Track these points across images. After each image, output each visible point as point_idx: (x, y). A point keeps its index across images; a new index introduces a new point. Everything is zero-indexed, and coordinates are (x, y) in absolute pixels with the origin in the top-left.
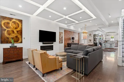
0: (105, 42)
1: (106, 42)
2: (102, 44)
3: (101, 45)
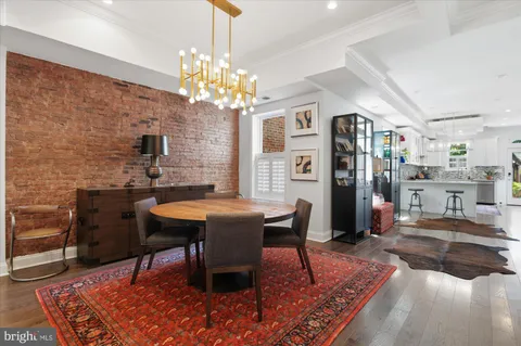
0: (417, 177)
1: (426, 177)
2: (398, 191)
3: (388, 199)
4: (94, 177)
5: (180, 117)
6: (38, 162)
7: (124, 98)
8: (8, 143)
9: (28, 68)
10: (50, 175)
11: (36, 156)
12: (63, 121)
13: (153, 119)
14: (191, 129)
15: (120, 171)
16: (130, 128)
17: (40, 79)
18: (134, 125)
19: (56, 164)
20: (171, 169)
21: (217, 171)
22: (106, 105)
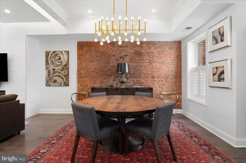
4: (102, 83)
5: (140, 52)
6: (85, 77)
7: (113, 49)
8: (78, 71)
9: (82, 45)
10: (88, 81)
11: (85, 75)
12: (92, 62)
13: (126, 56)
14: (146, 58)
15: (111, 80)
16: (115, 61)
17: (86, 49)
18: (117, 60)
19: (90, 78)
20: (136, 79)
21: (164, 80)
22: (106, 53)
